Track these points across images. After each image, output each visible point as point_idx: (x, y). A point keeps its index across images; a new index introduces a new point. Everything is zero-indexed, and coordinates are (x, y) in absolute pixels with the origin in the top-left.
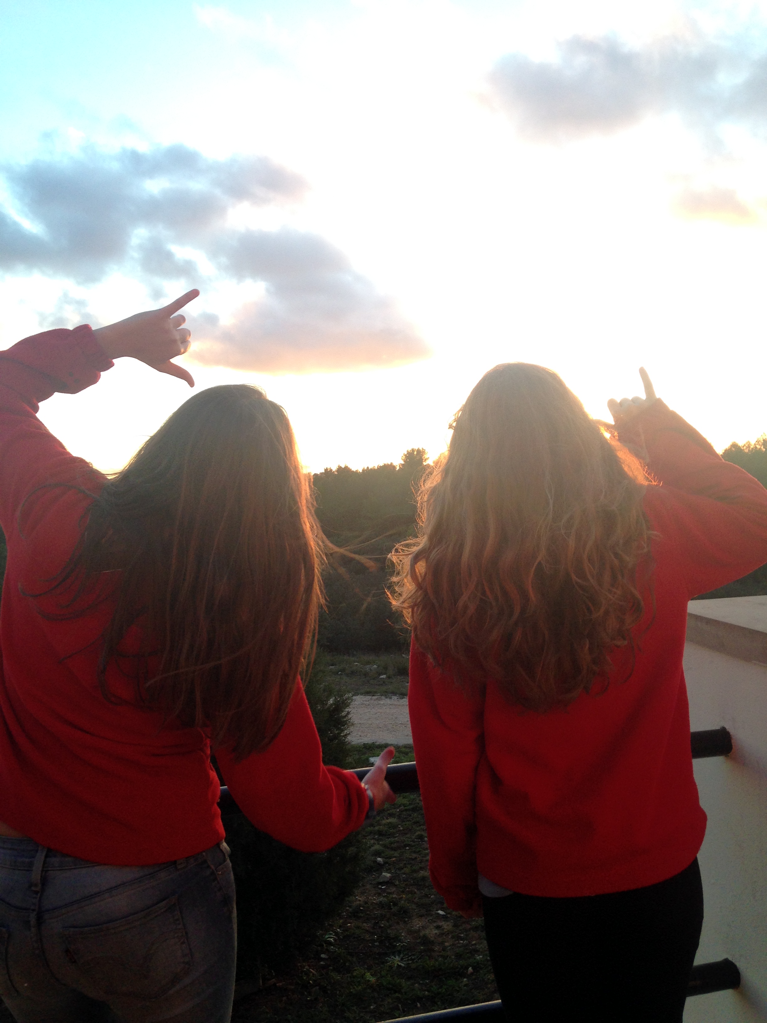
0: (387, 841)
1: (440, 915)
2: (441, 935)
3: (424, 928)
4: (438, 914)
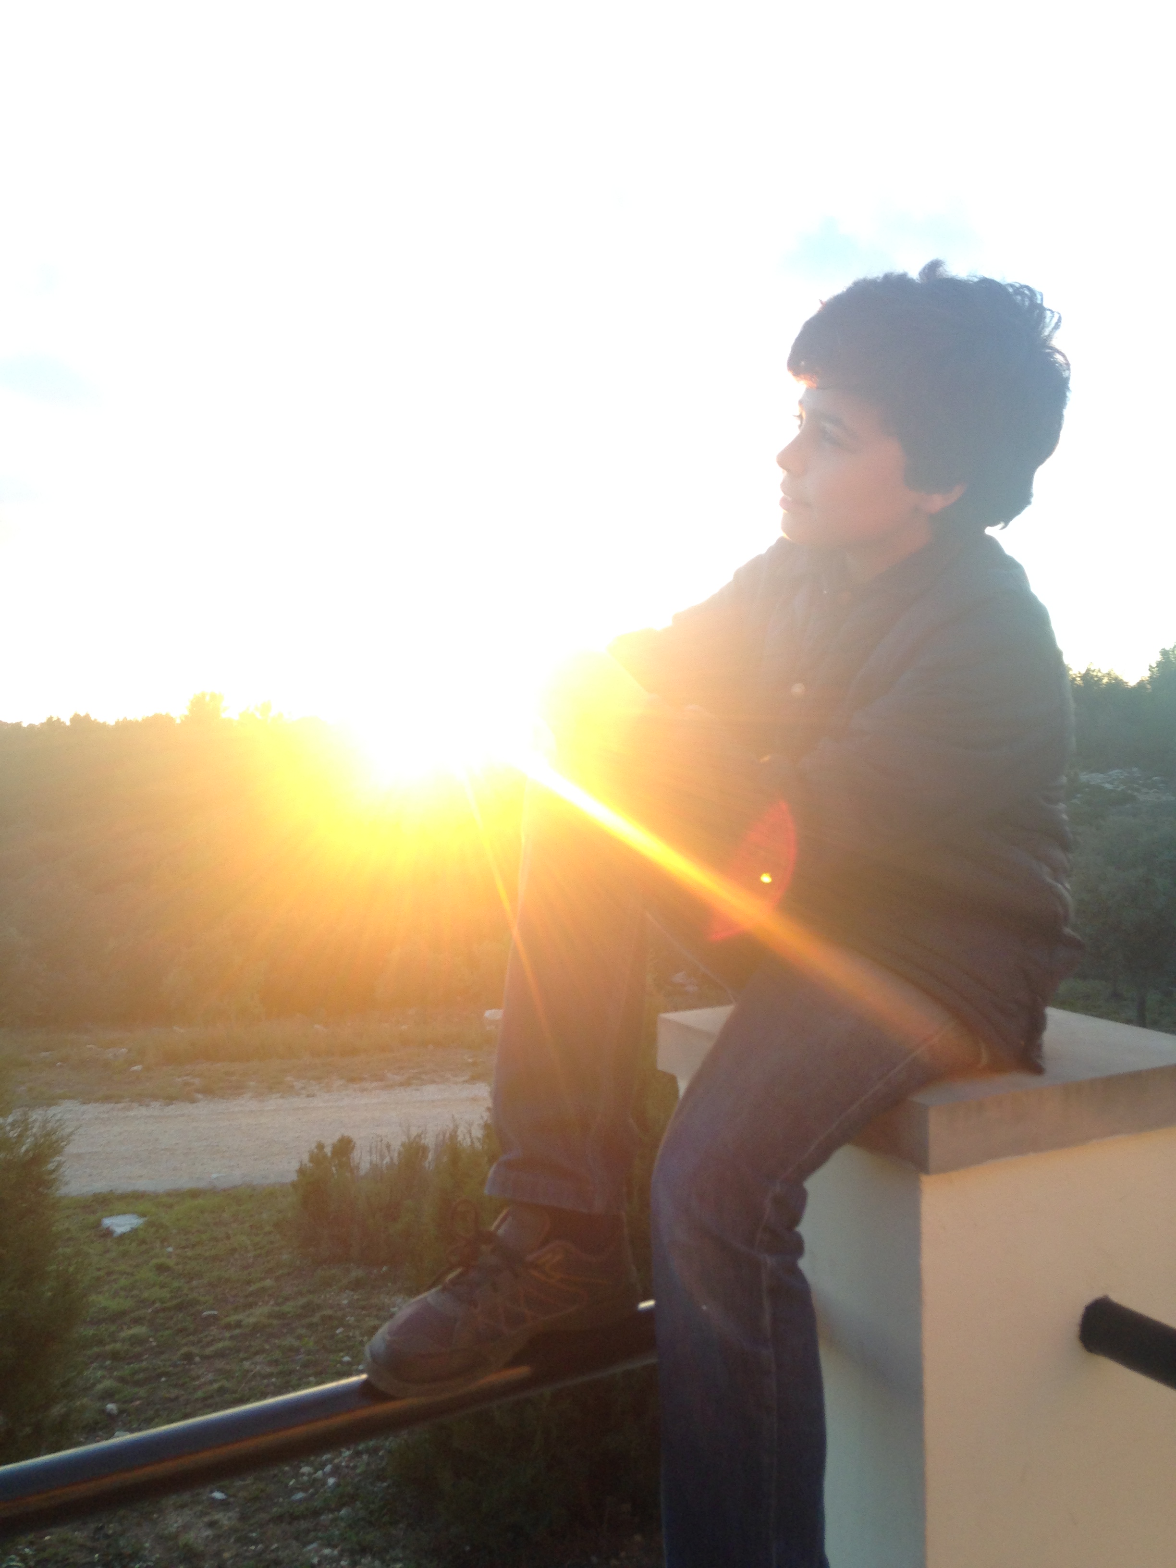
0: (126, 1370)
1: (217, 1500)
2: (217, 1537)
3: (186, 1528)
4: (213, 1499)
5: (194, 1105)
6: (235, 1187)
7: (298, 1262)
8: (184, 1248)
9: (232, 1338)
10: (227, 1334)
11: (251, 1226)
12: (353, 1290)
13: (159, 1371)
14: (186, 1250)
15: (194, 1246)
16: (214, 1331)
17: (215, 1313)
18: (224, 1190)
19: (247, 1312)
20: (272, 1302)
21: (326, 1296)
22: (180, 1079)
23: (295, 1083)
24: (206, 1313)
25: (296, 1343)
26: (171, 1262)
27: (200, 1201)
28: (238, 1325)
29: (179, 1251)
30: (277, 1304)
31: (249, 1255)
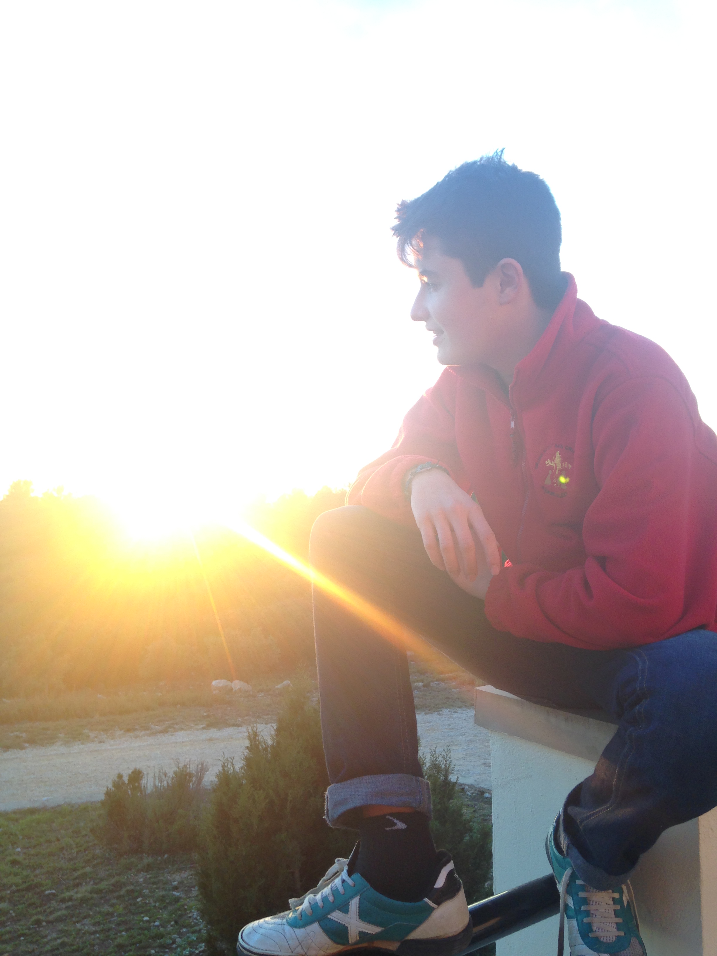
5: (24, 751)
6: (59, 806)
7: (107, 855)
8: (28, 848)
9: (67, 908)
10: (64, 906)
11: (73, 832)
12: (147, 872)
13: (19, 933)
14: (30, 849)
15: (35, 847)
16: (54, 904)
17: (54, 891)
18: (52, 808)
19: (75, 890)
20: (92, 883)
21: (128, 877)
22: (12, 734)
23: (90, 734)
24: (47, 892)
25: (111, 910)
26: (20, 858)
27: (36, 816)
28: (70, 899)
29: (25, 850)
30: (95, 884)
31: (73, 851)
